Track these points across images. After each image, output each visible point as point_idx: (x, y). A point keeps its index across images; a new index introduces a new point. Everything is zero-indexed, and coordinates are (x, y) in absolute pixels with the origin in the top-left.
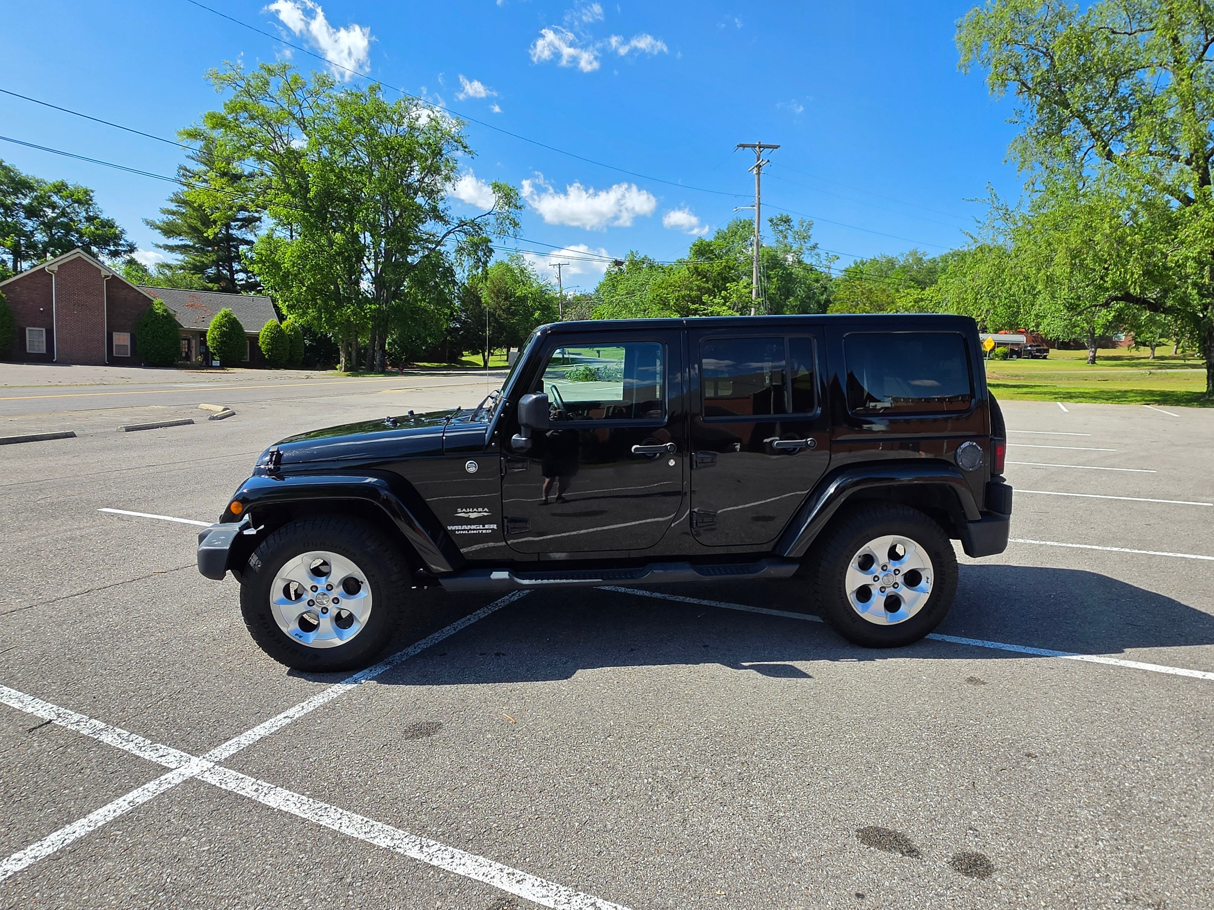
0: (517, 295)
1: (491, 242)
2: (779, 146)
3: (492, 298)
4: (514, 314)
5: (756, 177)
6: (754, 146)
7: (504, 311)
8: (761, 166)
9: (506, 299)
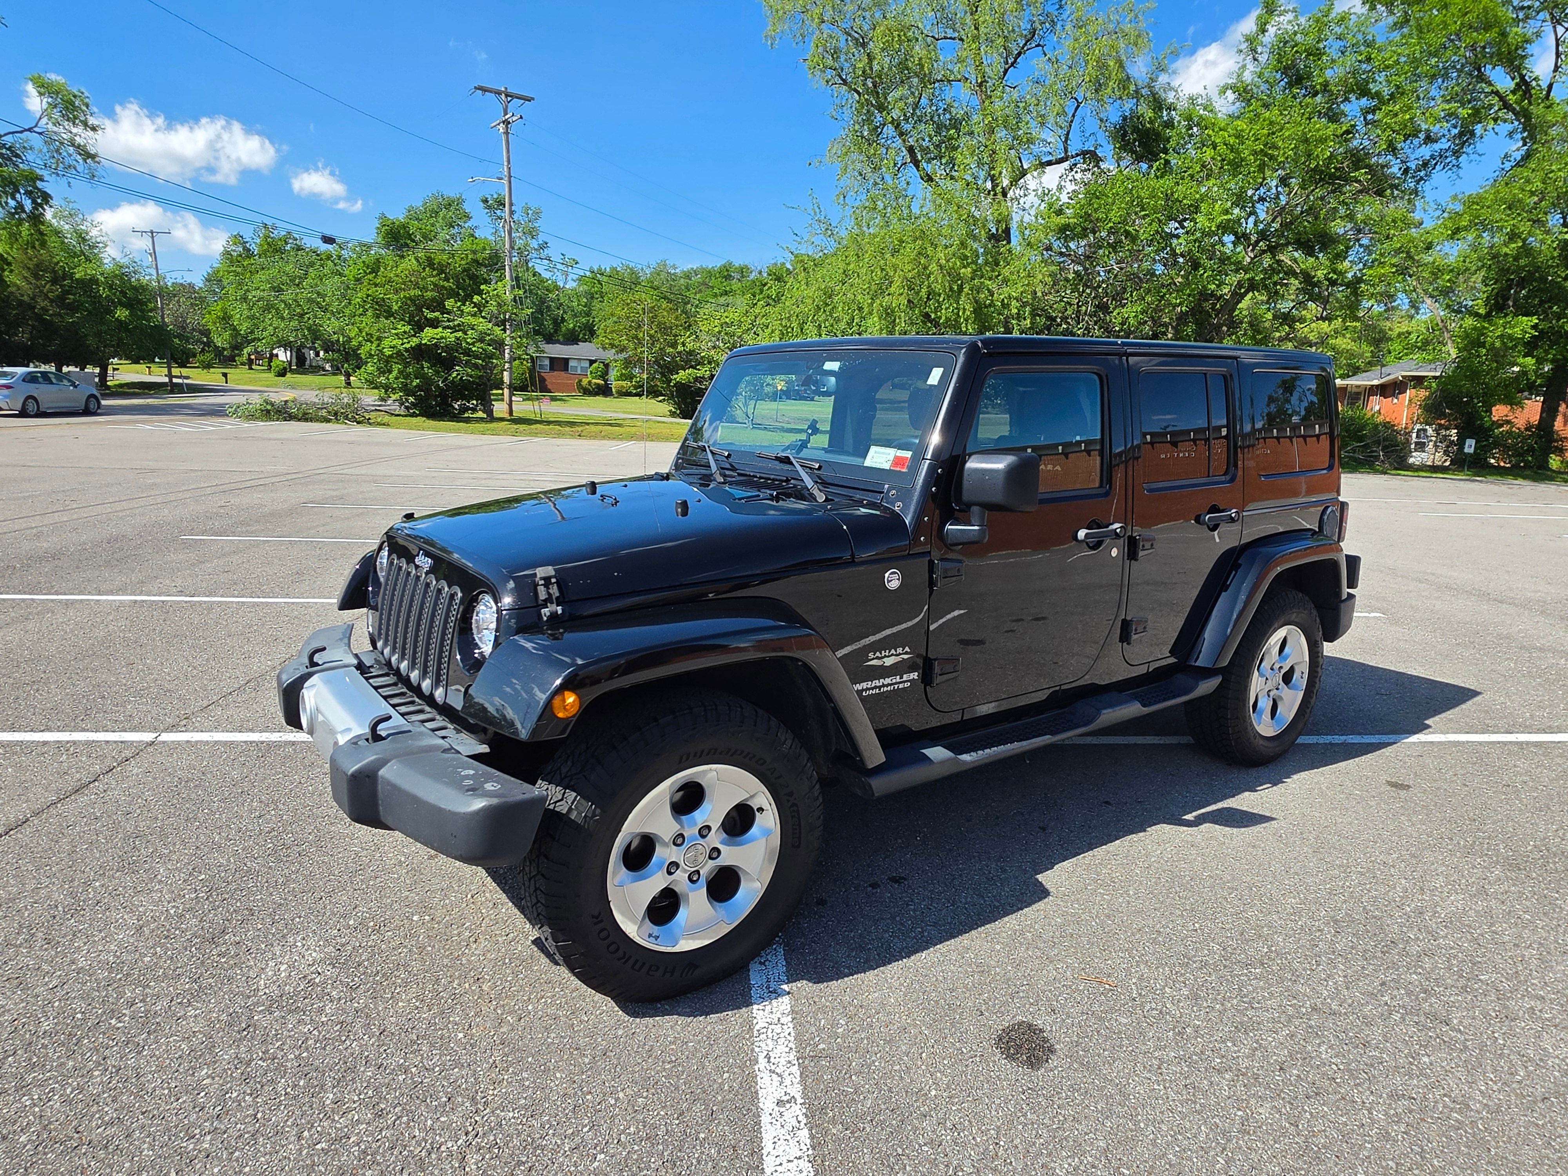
0: (77, 276)
1: (42, 180)
2: (533, 99)
3: (25, 278)
4: (73, 308)
5: (504, 137)
6: (499, 93)
7: (51, 301)
8: (509, 123)
9: (55, 281)
